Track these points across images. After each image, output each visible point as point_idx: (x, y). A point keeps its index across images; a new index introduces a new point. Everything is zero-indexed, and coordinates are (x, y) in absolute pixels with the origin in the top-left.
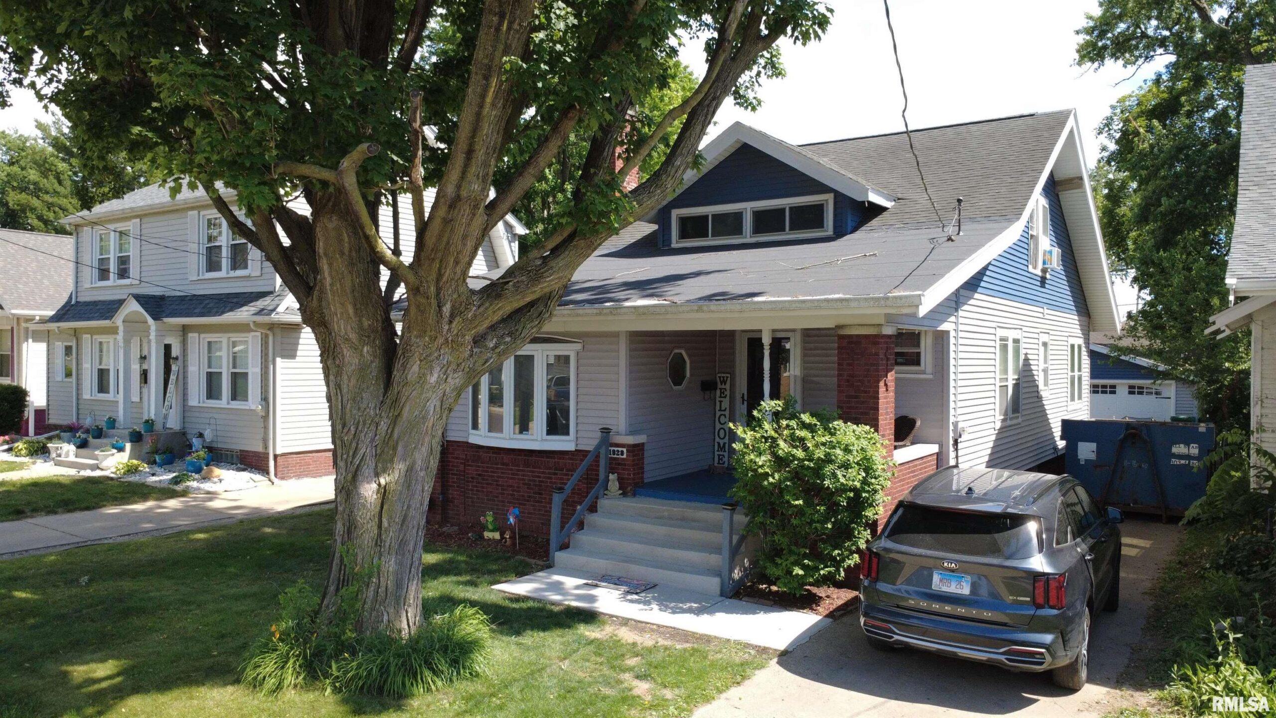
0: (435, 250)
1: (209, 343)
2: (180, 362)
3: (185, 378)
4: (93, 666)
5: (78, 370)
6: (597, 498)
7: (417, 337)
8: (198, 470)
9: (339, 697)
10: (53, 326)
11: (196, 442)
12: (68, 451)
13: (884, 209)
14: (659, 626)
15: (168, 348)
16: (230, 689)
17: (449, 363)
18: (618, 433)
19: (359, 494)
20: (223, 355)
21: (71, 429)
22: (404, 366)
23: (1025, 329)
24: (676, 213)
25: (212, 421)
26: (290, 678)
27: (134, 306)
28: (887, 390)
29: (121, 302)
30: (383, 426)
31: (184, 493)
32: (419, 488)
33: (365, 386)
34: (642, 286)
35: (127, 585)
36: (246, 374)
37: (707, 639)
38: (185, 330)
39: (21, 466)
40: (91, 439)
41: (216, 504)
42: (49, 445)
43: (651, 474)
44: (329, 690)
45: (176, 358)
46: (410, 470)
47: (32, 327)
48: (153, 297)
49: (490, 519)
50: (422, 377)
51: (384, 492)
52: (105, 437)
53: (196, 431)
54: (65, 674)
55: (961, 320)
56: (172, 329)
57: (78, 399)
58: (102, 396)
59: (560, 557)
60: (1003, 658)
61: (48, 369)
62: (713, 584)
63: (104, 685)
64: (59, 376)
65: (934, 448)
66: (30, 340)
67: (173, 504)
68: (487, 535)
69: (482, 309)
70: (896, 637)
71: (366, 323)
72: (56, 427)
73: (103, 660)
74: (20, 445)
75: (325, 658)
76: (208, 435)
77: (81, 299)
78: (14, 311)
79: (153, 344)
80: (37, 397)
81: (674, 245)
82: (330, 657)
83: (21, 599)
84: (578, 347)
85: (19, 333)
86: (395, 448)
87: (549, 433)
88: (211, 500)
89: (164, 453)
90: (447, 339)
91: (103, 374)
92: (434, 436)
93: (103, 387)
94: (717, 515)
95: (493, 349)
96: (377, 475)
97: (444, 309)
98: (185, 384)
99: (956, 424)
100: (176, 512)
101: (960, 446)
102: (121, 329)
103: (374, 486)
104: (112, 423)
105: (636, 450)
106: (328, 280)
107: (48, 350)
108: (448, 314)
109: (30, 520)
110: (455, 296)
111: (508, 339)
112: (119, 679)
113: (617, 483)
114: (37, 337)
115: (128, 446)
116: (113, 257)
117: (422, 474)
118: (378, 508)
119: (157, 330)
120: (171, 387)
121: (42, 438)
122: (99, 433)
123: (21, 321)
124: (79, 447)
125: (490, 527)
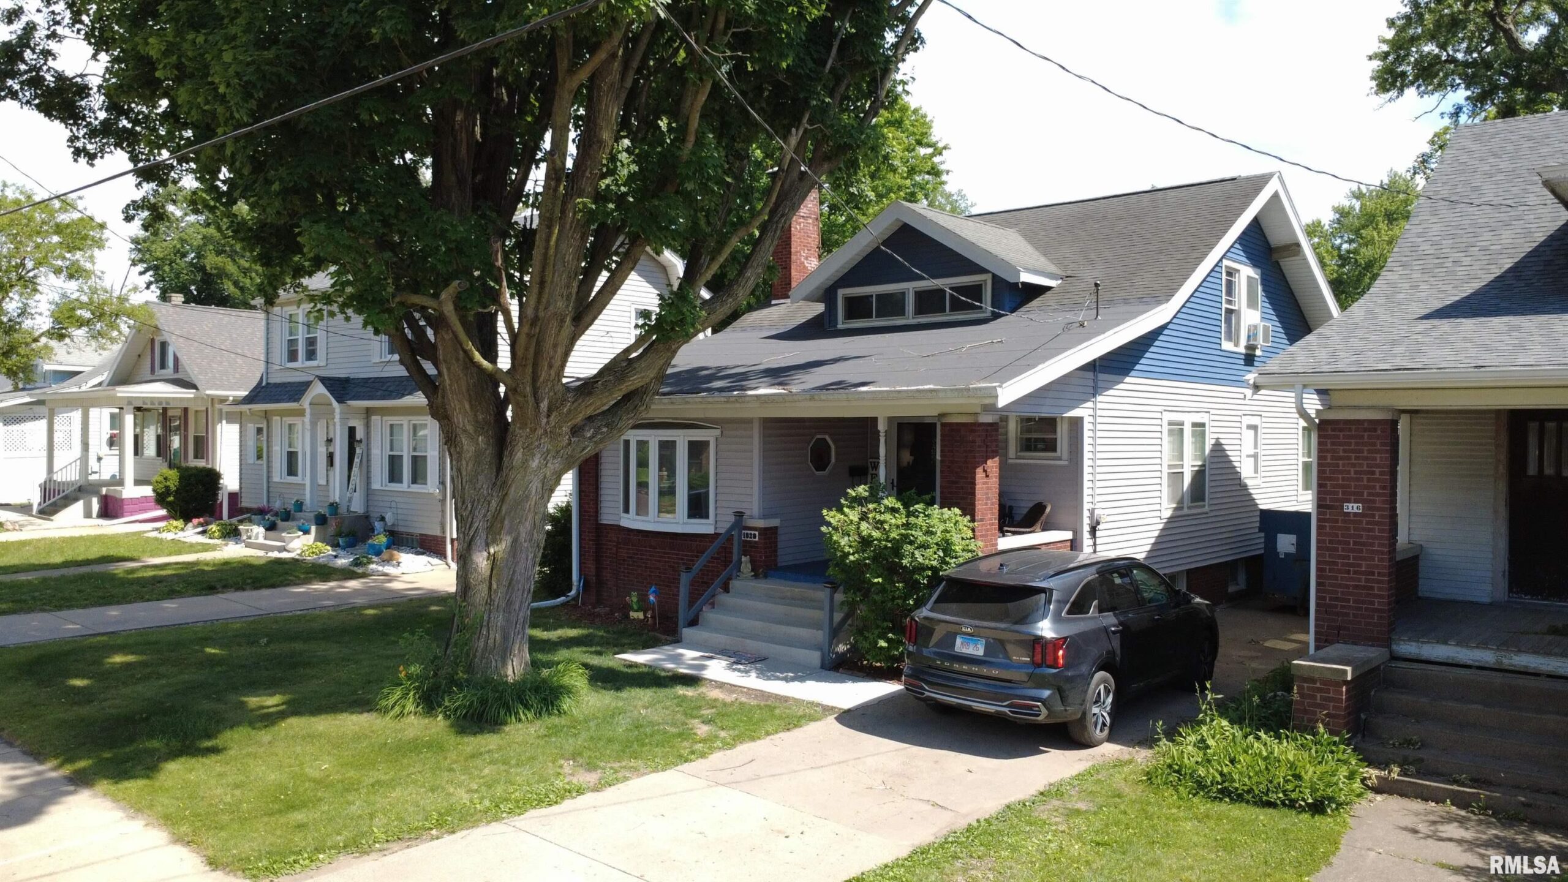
0: (525, 358)
1: (392, 426)
2: (363, 445)
3: (369, 461)
4: (265, 698)
5: (268, 452)
6: (730, 579)
7: (520, 428)
8: (378, 553)
9: (448, 723)
10: (245, 408)
11: (378, 525)
12: (258, 534)
13: (1049, 288)
14: (749, 689)
15: (352, 431)
16: (365, 715)
17: (548, 451)
18: (752, 517)
19: (472, 560)
20: (405, 437)
21: (261, 512)
22: (511, 454)
23: (1212, 412)
24: (842, 293)
25: (393, 505)
26: (410, 707)
27: (319, 389)
28: (987, 476)
29: (308, 384)
30: (494, 503)
31: (364, 575)
32: (524, 556)
33: (479, 470)
34: (777, 374)
35: (298, 646)
36: (425, 457)
37: (786, 699)
38: (369, 412)
39: (214, 548)
40: (279, 522)
41: (396, 585)
42: (240, 527)
43: (785, 558)
44: (440, 717)
45: (360, 441)
46: (515, 541)
47: (226, 408)
48: (339, 380)
49: (635, 599)
50: (525, 463)
51: (493, 560)
52: (294, 519)
53: (378, 515)
54: (243, 703)
55: (1099, 405)
56: (356, 412)
57: (268, 482)
58: (291, 479)
59: (687, 632)
60: (1006, 710)
61: (241, 451)
62: (815, 657)
63: (271, 710)
64: (251, 458)
65: (1068, 535)
66: (224, 422)
67: (353, 584)
68: (634, 615)
69: (576, 404)
70: (927, 694)
71: (480, 417)
72: (248, 510)
73: (272, 695)
74: (214, 527)
75: (440, 694)
76: (389, 518)
77: (271, 381)
78: (208, 392)
79: (338, 427)
80: (230, 481)
81: (840, 326)
82: (445, 692)
83: (211, 654)
84: (717, 432)
85: (213, 414)
86: (502, 522)
87: (690, 516)
88: (390, 581)
89: (347, 535)
90: (546, 430)
91: (292, 457)
92: (536, 513)
93: (292, 470)
94: (821, 594)
95: (590, 438)
96: (488, 545)
97: (542, 405)
98: (368, 467)
99: (1092, 512)
100: (356, 592)
101: (1098, 534)
102: (308, 411)
103: (485, 554)
104: (299, 506)
105: (769, 533)
106: (448, 382)
107: (241, 432)
108: (545, 409)
109: (220, 595)
110: (552, 394)
111: (605, 430)
112: (284, 707)
113: (749, 566)
114: (231, 418)
115: (313, 528)
116: (301, 336)
117: (526, 545)
118: (489, 573)
119: (341, 413)
120: (355, 470)
121: (234, 520)
122: (287, 516)
123: (216, 401)
124: (267, 529)
125: (635, 607)
